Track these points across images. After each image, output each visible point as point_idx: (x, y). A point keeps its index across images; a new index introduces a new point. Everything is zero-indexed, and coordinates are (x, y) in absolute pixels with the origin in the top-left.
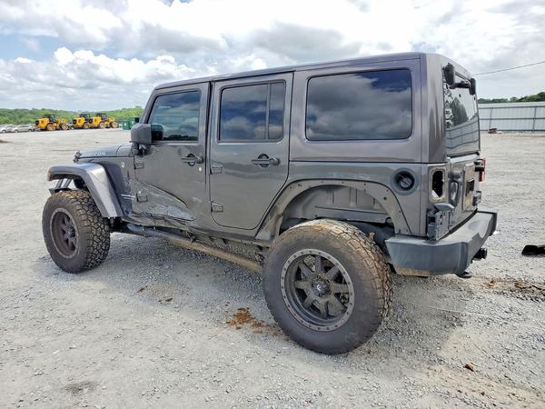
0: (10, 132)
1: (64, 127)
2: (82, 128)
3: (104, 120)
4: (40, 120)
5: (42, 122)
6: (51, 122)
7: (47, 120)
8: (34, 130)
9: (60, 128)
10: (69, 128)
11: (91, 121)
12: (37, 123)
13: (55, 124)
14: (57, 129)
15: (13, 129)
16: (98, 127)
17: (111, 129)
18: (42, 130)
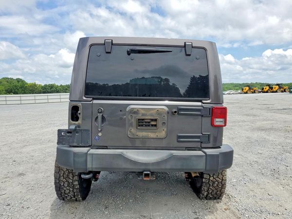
0: (230, 94)
1: (256, 92)
2: (267, 92)
3: (280, 88)
4: (244, 88)
5: (245, 89)
6: (250, 89)
7: (247, 88)
8: (241, 93)
9: (254, 92)
10: (260, 92)
11: (272, 88)
12: (243, 89)
13: (252, 90)
14: (252, 93)
15: (231, 93)
16: (276, 92)
17: (285, 93)
18: (245, 93)
